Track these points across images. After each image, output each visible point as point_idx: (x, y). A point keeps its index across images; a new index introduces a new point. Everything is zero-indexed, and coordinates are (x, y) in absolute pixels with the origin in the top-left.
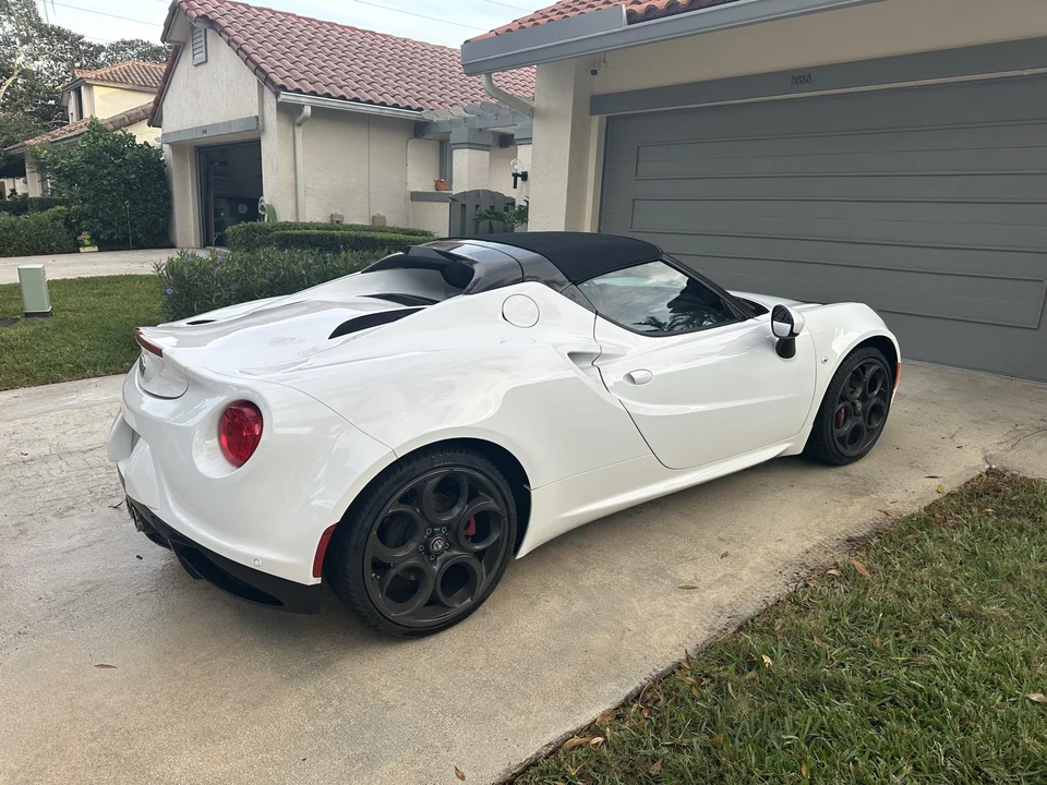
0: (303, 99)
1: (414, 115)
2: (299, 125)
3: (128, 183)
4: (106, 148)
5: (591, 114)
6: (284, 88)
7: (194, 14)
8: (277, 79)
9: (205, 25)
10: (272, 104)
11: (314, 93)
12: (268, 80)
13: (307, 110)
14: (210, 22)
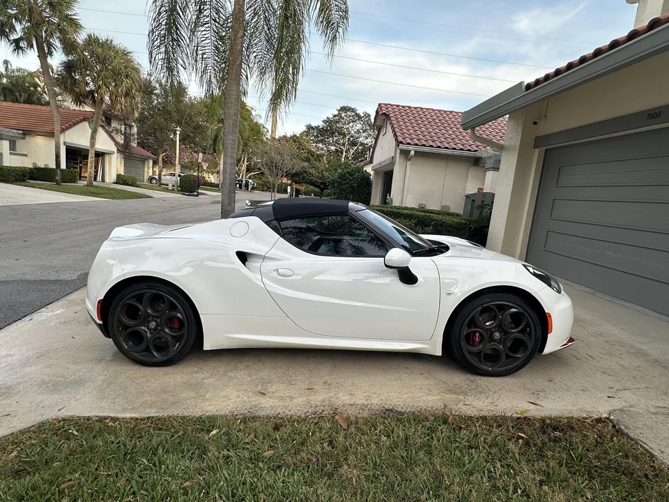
0: (410, 148)
1: (472, 154)
2: (409, 160)
3: (353, 188)
4: (348, 173)
5: (534, 148)
6: (401, 143)
7: (381, 113)
8: (400, 139)
9: (384, 117)
10: (399, 151)
11: (416, 145)
12: (396, 140)
13: (412, 153)
14: (387, 116)
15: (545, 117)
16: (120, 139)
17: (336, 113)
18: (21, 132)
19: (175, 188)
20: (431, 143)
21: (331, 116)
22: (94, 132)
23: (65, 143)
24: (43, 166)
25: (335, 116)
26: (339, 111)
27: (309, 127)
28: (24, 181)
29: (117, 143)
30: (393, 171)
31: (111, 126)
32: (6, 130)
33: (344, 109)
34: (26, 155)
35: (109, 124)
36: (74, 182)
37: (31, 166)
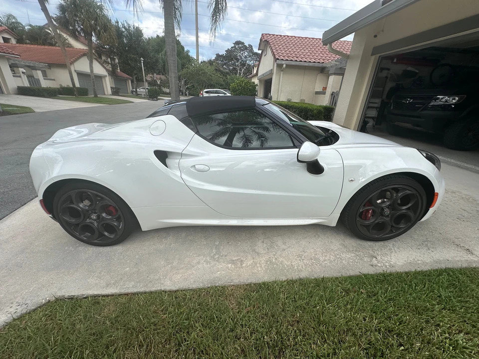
0: (283, 62)
1: (320, 65)
2: (282, 71)
5: (371, 55)
6: (278, 59)
7: (263, 40)
8: (277, 57)
9: (266, 43)
10: (276, 65)
11: (287, 60)
12: (275, 57)
13: (284, 66)
14: (267, 42)
15: (383, 31)
16: (109, 67)
17: (233, 45)
18: (47, 65)
19: (146, 96)
20: (296, 59)
21: (230, 48)
22: (91, 63)
23: (75, 71)
24: (66, 86)
25: (232, 47)
26: (234, 44)
27: (218, 55)
28: (55, 96)
29: (107, 70)
30: (272, 79)
31: (102, 59)
32: (37, 63)
33: (238, 43)
34: (54, 80)
35: (100, 57)
36: (87, 95)
37: (59, 87)
